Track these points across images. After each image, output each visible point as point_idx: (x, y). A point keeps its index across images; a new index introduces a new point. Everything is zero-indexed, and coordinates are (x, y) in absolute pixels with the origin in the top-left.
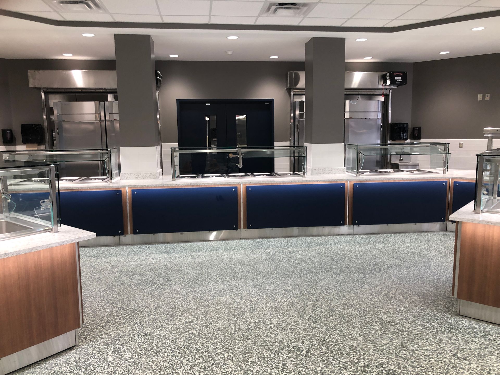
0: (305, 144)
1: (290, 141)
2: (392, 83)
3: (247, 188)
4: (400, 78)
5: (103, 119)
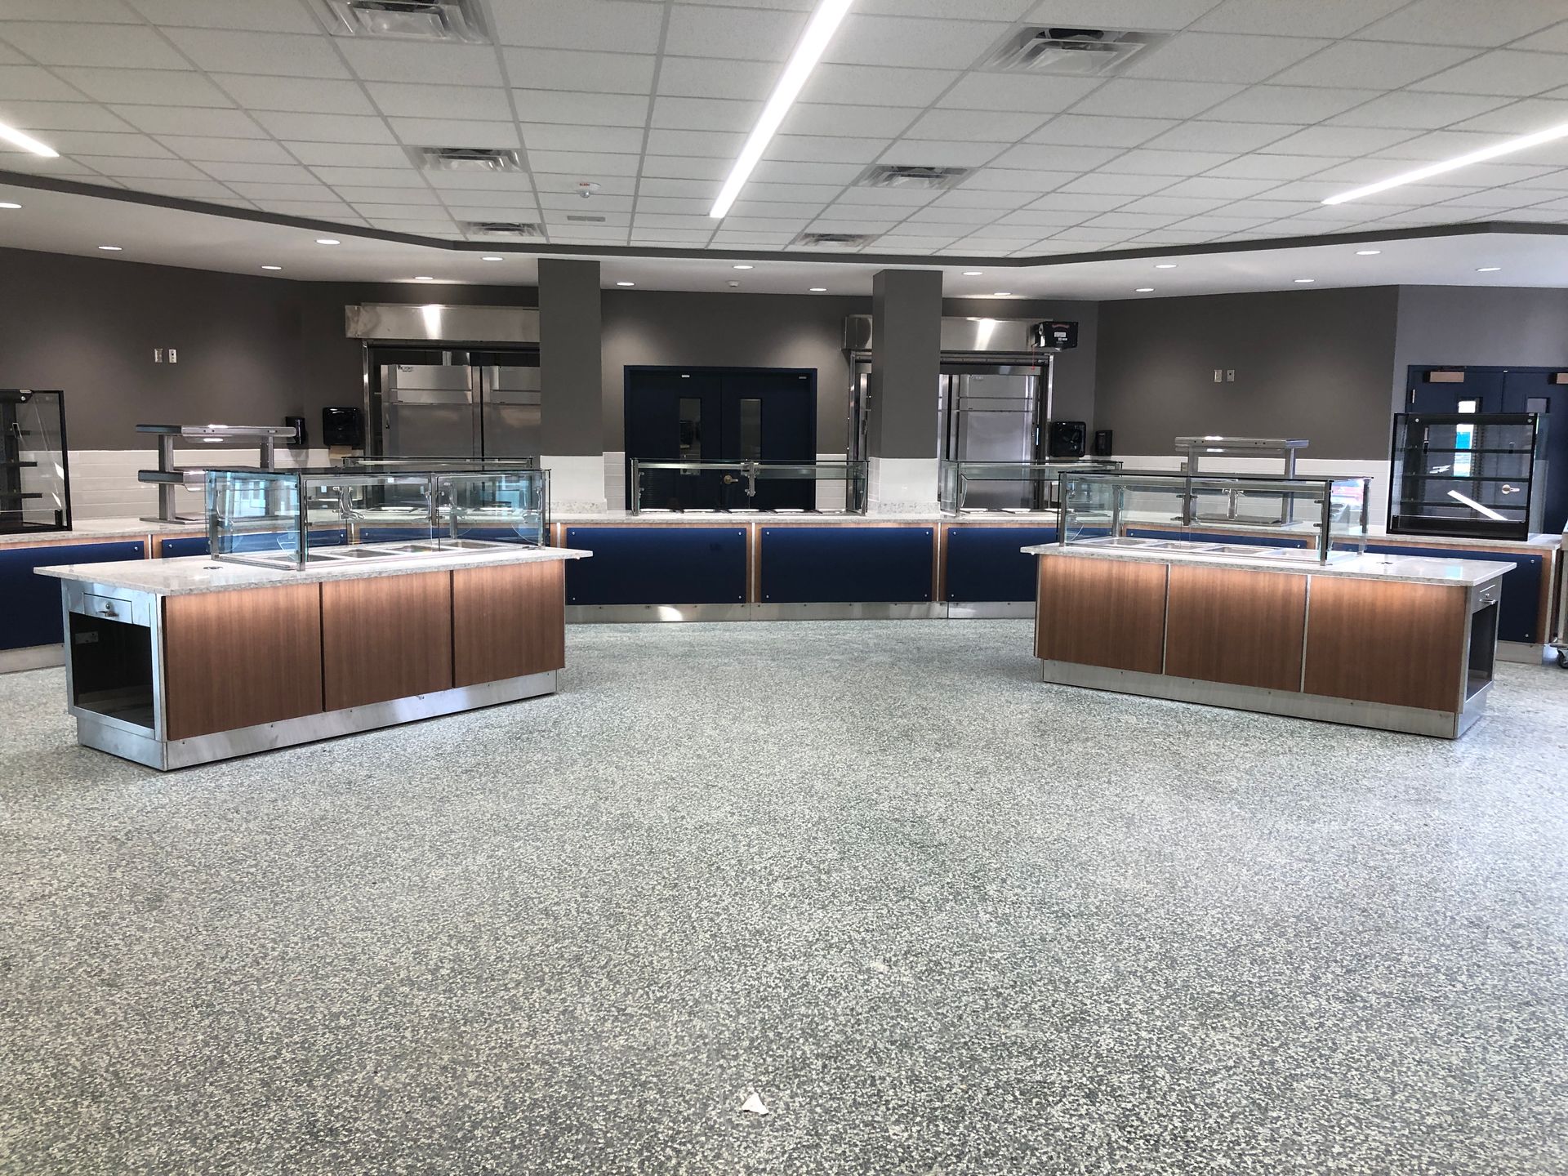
0: (871, 459)
1: (847, 452)
2: (1048, 344)
3: (763, 531)
4: (1064, 334)
5: (478, 400)
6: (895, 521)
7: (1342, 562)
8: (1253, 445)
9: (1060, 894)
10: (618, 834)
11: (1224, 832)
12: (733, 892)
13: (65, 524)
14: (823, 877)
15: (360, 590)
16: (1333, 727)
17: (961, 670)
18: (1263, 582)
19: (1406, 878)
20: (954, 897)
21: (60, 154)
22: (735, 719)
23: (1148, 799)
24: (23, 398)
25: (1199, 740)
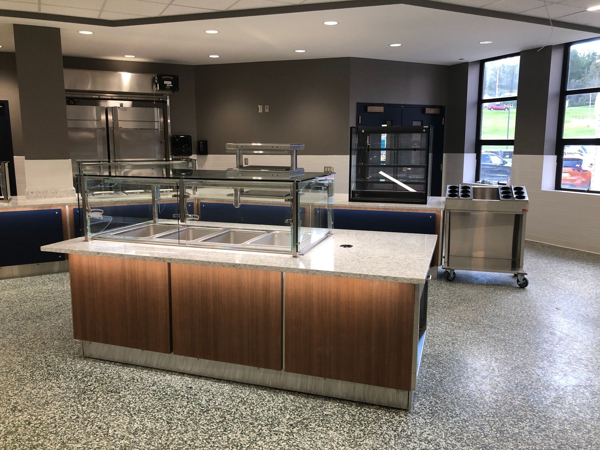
4: (170, 83)
8: (271, 148)
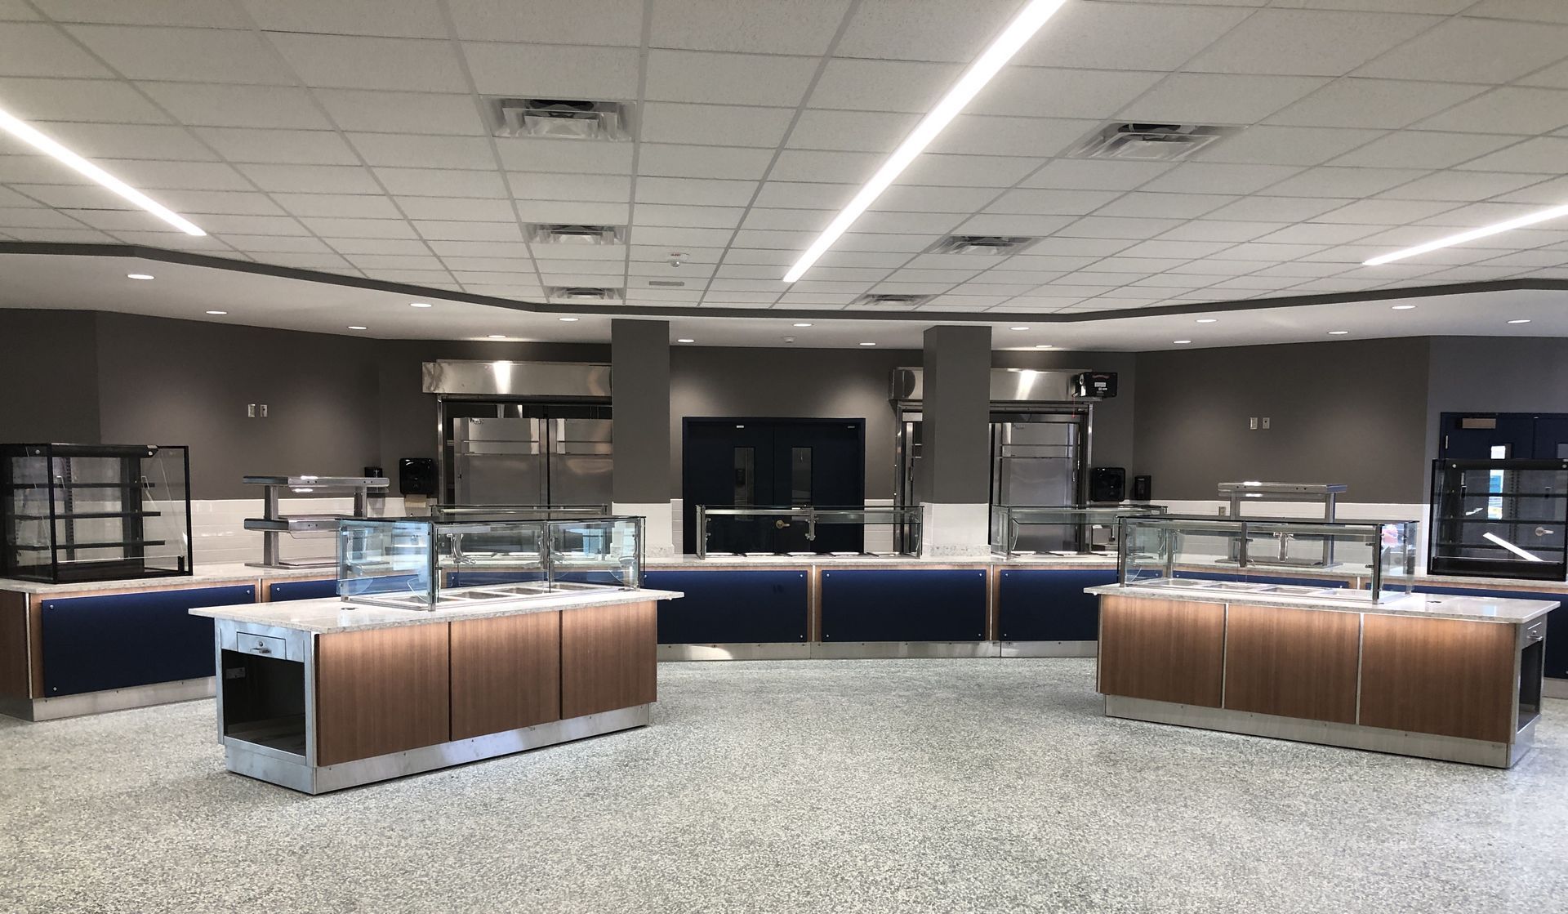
0: (922, 504)
1: (895, 498)
2: (1088, 394)
3: (824, 573)
5: (545, 451)
6: (950, 564)
7: (1391, 601)
8: (1294, 490)
9: (1159, 902)
10: (743, 850)
11: (1300, 849)
12: (862, 899)
13: (186, 569)
14: (940, 887)
15: (483, 629)
16: (1389, 758)
17: (1023, 705)
18: (1318, 621)
19: (1477, 890)
20: (1064, 904)
21: (206, 232)
22: (821, 749)
23: (1225, 821)
24: (150, 453)
25: (1263, 768)
